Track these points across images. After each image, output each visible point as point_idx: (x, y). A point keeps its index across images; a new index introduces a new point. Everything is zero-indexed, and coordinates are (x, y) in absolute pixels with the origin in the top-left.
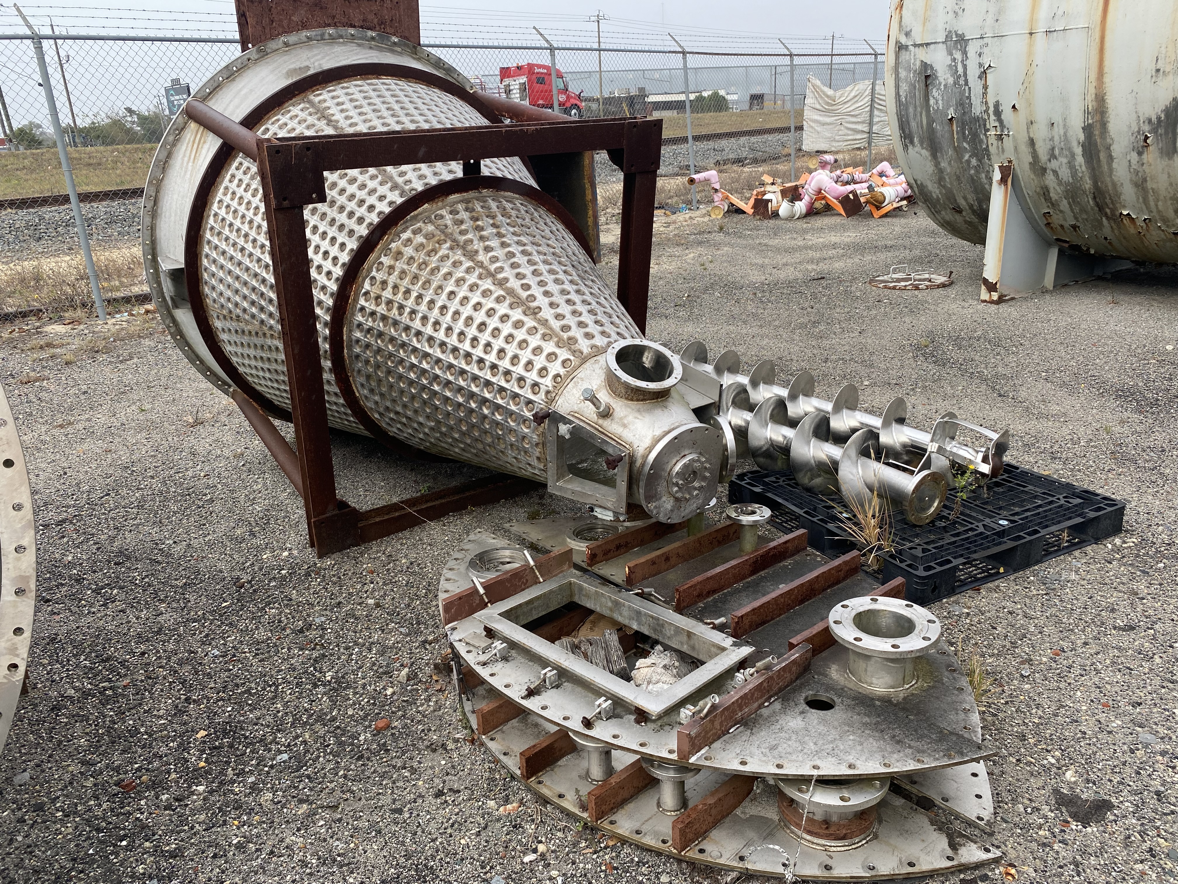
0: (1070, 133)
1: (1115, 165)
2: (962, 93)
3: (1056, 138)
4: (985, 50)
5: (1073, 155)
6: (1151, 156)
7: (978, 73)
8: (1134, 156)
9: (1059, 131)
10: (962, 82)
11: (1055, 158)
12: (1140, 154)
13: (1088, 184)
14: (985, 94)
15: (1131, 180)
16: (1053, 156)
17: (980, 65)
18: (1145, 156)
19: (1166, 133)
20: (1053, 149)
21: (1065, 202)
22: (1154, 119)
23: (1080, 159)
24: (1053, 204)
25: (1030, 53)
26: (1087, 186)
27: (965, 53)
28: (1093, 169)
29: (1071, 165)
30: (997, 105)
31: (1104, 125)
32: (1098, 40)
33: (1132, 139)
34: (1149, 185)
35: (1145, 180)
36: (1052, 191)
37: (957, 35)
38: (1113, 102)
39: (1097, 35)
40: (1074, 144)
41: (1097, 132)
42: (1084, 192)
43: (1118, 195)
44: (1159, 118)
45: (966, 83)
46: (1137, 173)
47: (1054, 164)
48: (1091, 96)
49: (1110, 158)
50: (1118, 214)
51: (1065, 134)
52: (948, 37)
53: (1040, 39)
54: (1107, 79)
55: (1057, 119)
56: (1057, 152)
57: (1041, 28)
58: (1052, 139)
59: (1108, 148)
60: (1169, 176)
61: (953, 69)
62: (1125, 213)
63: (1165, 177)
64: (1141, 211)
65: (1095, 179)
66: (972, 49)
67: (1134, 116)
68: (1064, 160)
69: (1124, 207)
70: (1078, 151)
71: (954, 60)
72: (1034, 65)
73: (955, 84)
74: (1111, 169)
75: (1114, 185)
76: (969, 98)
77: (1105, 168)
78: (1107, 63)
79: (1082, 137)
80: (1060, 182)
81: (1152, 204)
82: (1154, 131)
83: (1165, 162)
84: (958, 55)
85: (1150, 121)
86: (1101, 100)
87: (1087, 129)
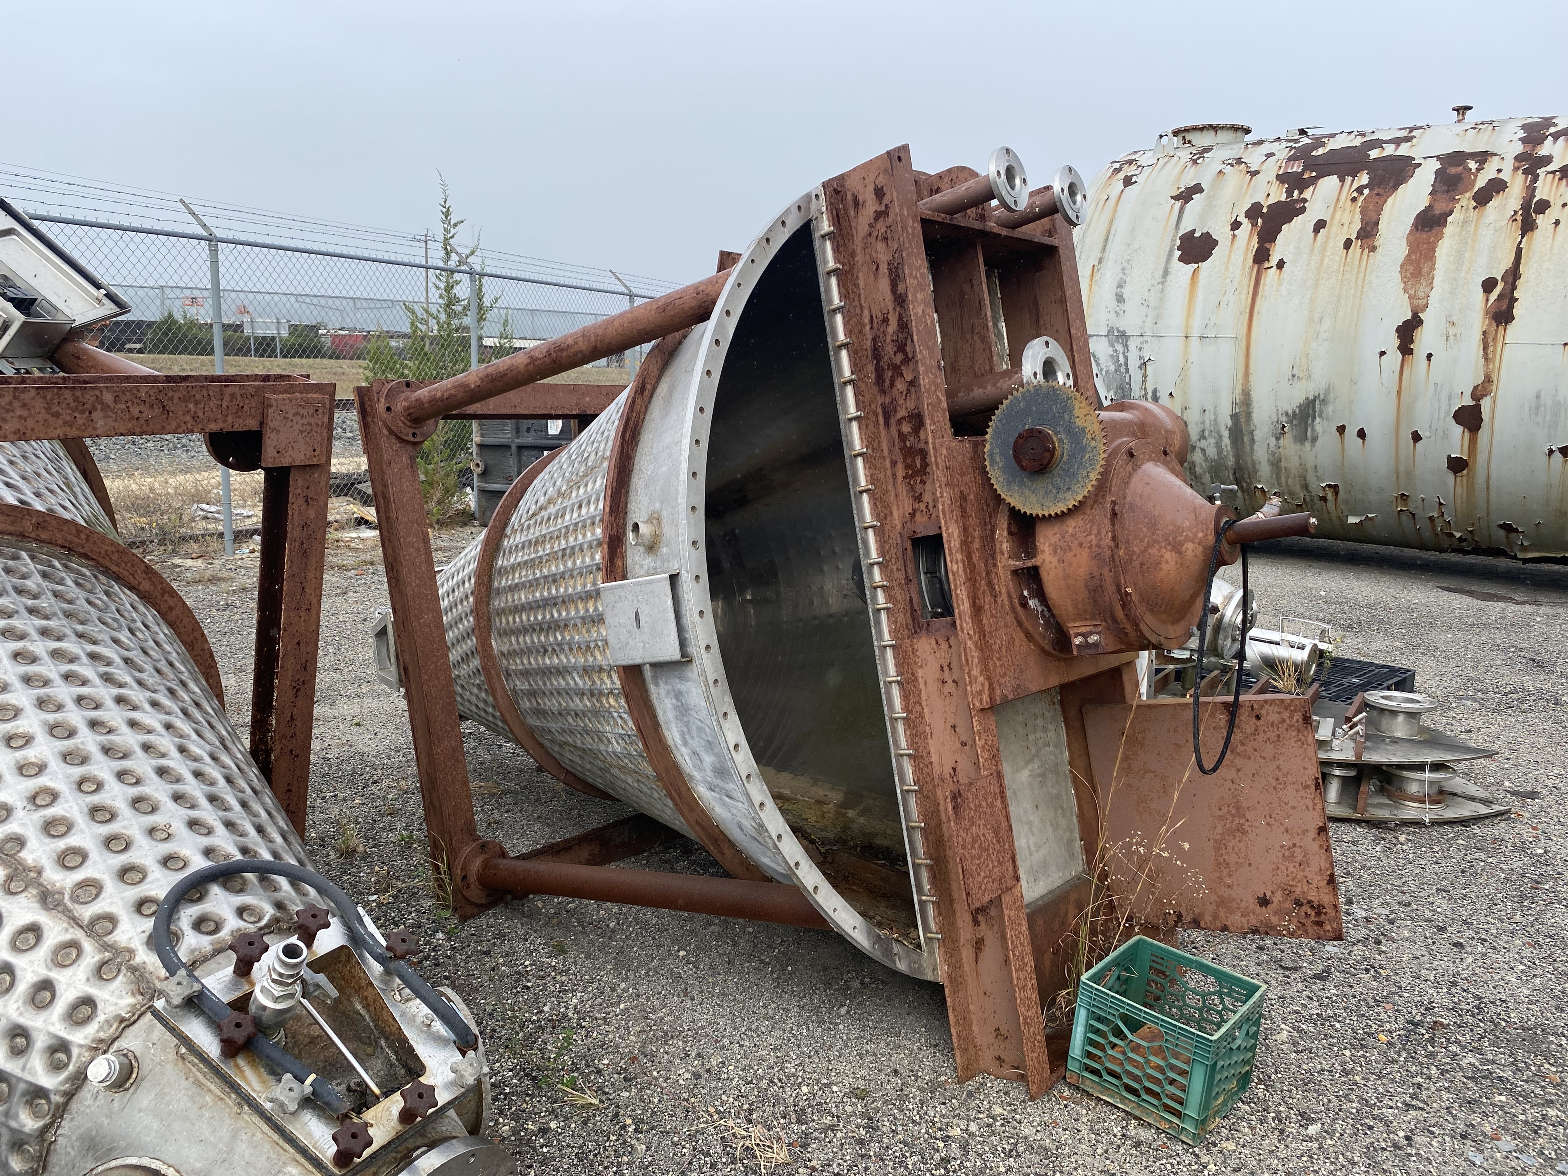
0: (1220, 418)
1: (1255, 447)
2: (1123, 379)
3: (1207, 423)
4: (1145, 346)
5: (1221, 437)
6: (1287, 441)
7: (1138, 364)
8: (1273, 441)
9: (1209, 417)
10: (1123, 370)
11: (1205, 438)
12: (1278, 439)
13: (1231, 462)
14: (1144, 382)
15: (1268, 460)
16: (1203, 437)
17: (1141, 358)
18: (1281, 441)
19: (1300, 424)
20: (1203, 431)
21: (1208, 475)
22: (1290, 412)
23: (1226, 441)
24: (1196, 477)
25: (1186, 353)
26: (1230, 463)
27: (1126, 346)
28: (1237, 449)
29: (1218, 446)
30: (1155, 392)
31: (1249, 415)
32: (1244, 348)
33: (1272, 427)
34: (1283, 464)
35: (1280, 460)
36: (1198, 465)
37: (1118, 331)
38: (1255, 396)
39: (1244, 344)
40: (1223, 428)
41: (1242, 420)
42: (1226, 468)
43: (1256, 471)
44: (1294, 412)
45: (1127, 371)
46: (1274, 454)
47: (1203, 444)
48: (1238, 391)
49: (1253, 441)
50: (1252, 487)
51: (1215, 420)
52: (1110, 332)
53: (1194, 342)
54: (1252, 378)
55: (1209, 407)
56: (1207, 434)
57: (1195, 333)
58: (1203, 423)
59: (1251, 433)
60: (1300, 458)
61: (1115, 358)
62: (1260, 486)
63: (1296, 459)
64: (1272, 486)
65: (1238, 457)
66: (1133, 344)
67: (1274, 409)
68: (1213, 441)
69: (1259, 482)
70: (1226, 434)
71: (1116, 351)
72: (1189, 362)
73: (1116, 371)
74: (1252, 450)
75: (1253, 463)
76: (1129, 383)
77: (1247, 449)
78: (1252, 366)
79: (1229, 423)
80: (1206, 459)
81: (1283, 480)
82: (1290, 422)
83: (1298, 446)
84: (1120, 348)
85: (1287, 414)
86: (1246, 395)
87: (1234, 417)
